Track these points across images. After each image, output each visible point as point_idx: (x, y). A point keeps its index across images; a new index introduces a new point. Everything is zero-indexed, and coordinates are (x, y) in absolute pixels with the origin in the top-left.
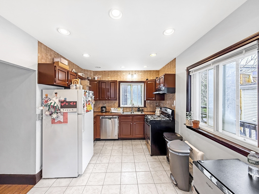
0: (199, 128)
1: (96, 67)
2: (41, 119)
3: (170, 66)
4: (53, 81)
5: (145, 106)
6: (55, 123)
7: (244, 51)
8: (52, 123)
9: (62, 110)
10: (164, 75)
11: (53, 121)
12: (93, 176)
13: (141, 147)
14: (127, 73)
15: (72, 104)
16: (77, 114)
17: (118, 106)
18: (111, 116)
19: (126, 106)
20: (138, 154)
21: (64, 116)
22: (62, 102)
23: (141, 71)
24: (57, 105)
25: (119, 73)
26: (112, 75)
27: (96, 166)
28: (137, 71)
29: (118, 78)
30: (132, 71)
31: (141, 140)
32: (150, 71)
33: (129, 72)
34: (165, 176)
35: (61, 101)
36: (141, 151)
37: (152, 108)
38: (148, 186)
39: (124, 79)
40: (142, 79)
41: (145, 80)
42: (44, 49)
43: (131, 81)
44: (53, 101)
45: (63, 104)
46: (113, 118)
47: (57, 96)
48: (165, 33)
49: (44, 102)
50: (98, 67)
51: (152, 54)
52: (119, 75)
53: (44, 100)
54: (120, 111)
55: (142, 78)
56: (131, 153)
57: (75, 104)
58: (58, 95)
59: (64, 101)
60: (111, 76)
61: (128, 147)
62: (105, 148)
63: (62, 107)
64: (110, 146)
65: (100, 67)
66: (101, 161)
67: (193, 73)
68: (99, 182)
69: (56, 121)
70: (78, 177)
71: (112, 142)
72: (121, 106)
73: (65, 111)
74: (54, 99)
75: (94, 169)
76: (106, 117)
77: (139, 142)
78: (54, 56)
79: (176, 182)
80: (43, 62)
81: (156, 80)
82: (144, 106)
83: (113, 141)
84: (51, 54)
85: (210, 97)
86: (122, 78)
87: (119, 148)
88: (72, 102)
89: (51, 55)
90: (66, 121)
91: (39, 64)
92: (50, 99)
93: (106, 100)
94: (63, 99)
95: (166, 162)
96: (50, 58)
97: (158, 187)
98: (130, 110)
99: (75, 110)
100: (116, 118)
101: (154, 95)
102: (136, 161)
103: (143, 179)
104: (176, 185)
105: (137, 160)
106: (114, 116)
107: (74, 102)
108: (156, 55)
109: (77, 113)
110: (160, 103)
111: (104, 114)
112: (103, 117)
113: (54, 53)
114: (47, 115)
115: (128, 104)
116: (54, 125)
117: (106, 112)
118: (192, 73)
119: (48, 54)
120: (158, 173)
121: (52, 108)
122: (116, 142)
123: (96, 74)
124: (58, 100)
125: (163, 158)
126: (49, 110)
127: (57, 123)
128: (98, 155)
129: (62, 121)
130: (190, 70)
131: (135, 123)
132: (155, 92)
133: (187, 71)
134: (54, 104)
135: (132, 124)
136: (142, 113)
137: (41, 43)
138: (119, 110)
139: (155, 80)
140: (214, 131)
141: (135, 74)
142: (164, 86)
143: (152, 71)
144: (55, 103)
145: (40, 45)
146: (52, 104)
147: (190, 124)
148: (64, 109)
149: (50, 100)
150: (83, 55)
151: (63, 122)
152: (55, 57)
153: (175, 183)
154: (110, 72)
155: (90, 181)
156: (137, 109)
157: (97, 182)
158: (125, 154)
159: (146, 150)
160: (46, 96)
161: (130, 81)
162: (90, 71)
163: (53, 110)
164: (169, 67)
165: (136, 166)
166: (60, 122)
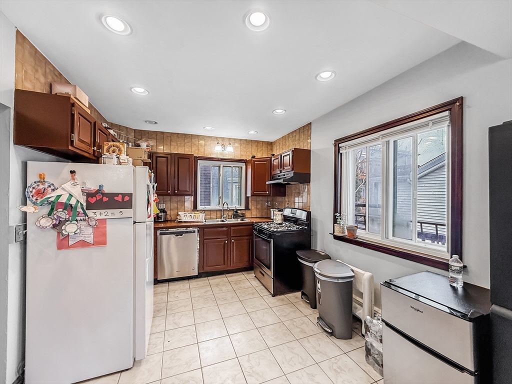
0: (357, 238)
1: (146, 122)
2: (22, 238)
3: (297, 136)
4: (67, 142)
5: (247, 208)
6: (69, 247)
7: (431, 124)
8: (60, 247)
9: (90, 213)
10: (293, 151)
11: (63, 243)
12: (171, 357)
13: (248, 284)
14: (212, 142)
15: (119, 199)
16: (133, 223)
17: (192, 209)
18: (184, 230)
19: (208, 208)
20: (247, 297)
21: (96, 228)
22: (89, 195)
23: (241, 140)
24: (78, 201)
25: (197, 139)
26: (179, 143)
27: (169, 335)
28: (232, 140)
29: (193, 149)
30: (223, 139)
31: (244, 271)
32: (258, 142)
33: (216, 140)
34: (307, 323)
35: (87, 192)
36: (251, 292)
37: (259, 211)
38: (288, 347)
39: (206, 153)
40: (241, 155)
41: (249, 158)
42: (30, 54)
43: (221, 159)
44: (65, 191)
45: (93, 200)
46: (187, 232)
47: (74, 179)
48: (318, 78)
49: (32, 194)
50: (150, 122)
51: (276, 111)
52: (195, 144)
53: (34, 188)
54: (200, 218)
55: (243, 153)
56: (233, 297)
57: (127, 198)
58: (77, 176)
59: (98, 191)
60: (177, 144)
61: (224, 288)
62: (175, 297)
63: (90, 206)
64: (185, 292)
65: (156, 123)
66: (176, 324)
67: (346, 151)
68: (191, 364)
69: (71, 243)
70: (134, 368)
71: (185, 284)
72: (199, 207)
73: (99, 217)
74: (68, 186)
75: (166, 343)
76: (171, 230)
77: (242, 276)
78: (53, 78)
79: (330, 328)
80: (28, 86)
81: (273, 159)
82: (244, 208)
83: (186, 282)
84: (45, 72)
85: (371, 188)
86: (203, 150)
87: (206, 292)
88: (120, 196)
89: (45, 75)
90: (100, 240)
91: (17, 92)
92: (52, 187)
93: (168, 195)
94: (92, 187)
95: (301, 303)
96: (42, 80)
97: (305, 343)
98: (219, 215)
99: (127, 212)
100: (194, 232)
101: (268, 186)
102: (249, 310)
103: (275, 337)
104: (332, 334)
105: (251, 308)
106: (190, 229)
107: (124, 195)
108: (284, 112)
109: (132, 221)
110: (274, 201)
111: (162, 225)
112: (164, 231)
113: (52, 69)
114: (43, 228)
115: (212, 204)
116: (64, 252)
117: (166, 221)
118: (345, 149)
119: (40, 70)
120: (295, 322)
121: (62, 210)
122: (194, 283)
123: (140, 137)
124: (79, 188)
125: (294, 296)
126: (49, 214)
127: (74, 246)
128: (164, 313)
129: (90, 239)
130: (340, 145)
131: (233, 241)
132: (271, 181)
133: (335, 146)
134: (69, 199)
135: (226, 242)
136: (242, 220)
137: (24, 38)
138: (197, 215)
139: (271, 160)
140: (382, 239)
141: (230, 144)
142: (293, 170)
143: (261, 141)
144: (71, 196)
145: (20, 41)
146: (63, 199)
147: (342, 233)
148: (98, 212)
149: (53, 190)
150: (131, 89)
151: (92, 242)
152: (55, 81)
153: (329, 331)
154: (175, 135)
155: (169, 368)
156: (231, 213)
157: (185, 366)
158: (222, 301)
159: (259, 287)
160: (41, 178)
161: (218, 159)
162: (125, 129)
163: (63, 215)
164: (297, 138)
165: (254, 319)
166: (83, 244)
